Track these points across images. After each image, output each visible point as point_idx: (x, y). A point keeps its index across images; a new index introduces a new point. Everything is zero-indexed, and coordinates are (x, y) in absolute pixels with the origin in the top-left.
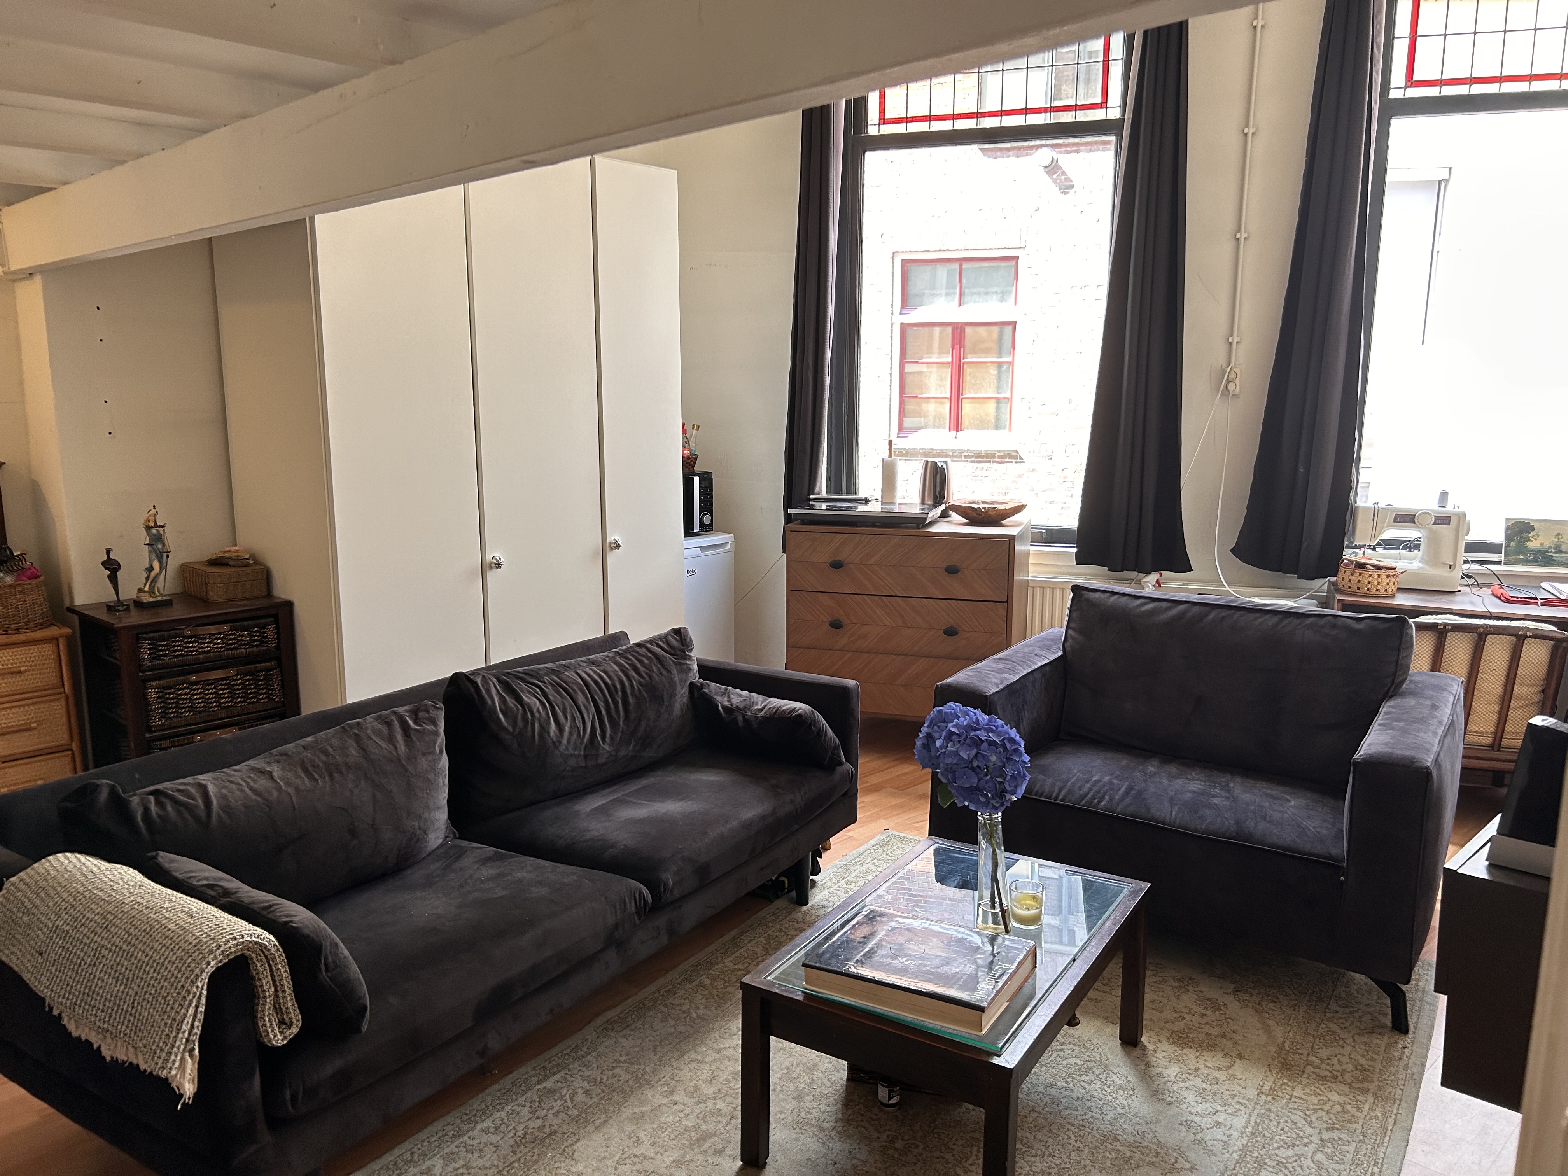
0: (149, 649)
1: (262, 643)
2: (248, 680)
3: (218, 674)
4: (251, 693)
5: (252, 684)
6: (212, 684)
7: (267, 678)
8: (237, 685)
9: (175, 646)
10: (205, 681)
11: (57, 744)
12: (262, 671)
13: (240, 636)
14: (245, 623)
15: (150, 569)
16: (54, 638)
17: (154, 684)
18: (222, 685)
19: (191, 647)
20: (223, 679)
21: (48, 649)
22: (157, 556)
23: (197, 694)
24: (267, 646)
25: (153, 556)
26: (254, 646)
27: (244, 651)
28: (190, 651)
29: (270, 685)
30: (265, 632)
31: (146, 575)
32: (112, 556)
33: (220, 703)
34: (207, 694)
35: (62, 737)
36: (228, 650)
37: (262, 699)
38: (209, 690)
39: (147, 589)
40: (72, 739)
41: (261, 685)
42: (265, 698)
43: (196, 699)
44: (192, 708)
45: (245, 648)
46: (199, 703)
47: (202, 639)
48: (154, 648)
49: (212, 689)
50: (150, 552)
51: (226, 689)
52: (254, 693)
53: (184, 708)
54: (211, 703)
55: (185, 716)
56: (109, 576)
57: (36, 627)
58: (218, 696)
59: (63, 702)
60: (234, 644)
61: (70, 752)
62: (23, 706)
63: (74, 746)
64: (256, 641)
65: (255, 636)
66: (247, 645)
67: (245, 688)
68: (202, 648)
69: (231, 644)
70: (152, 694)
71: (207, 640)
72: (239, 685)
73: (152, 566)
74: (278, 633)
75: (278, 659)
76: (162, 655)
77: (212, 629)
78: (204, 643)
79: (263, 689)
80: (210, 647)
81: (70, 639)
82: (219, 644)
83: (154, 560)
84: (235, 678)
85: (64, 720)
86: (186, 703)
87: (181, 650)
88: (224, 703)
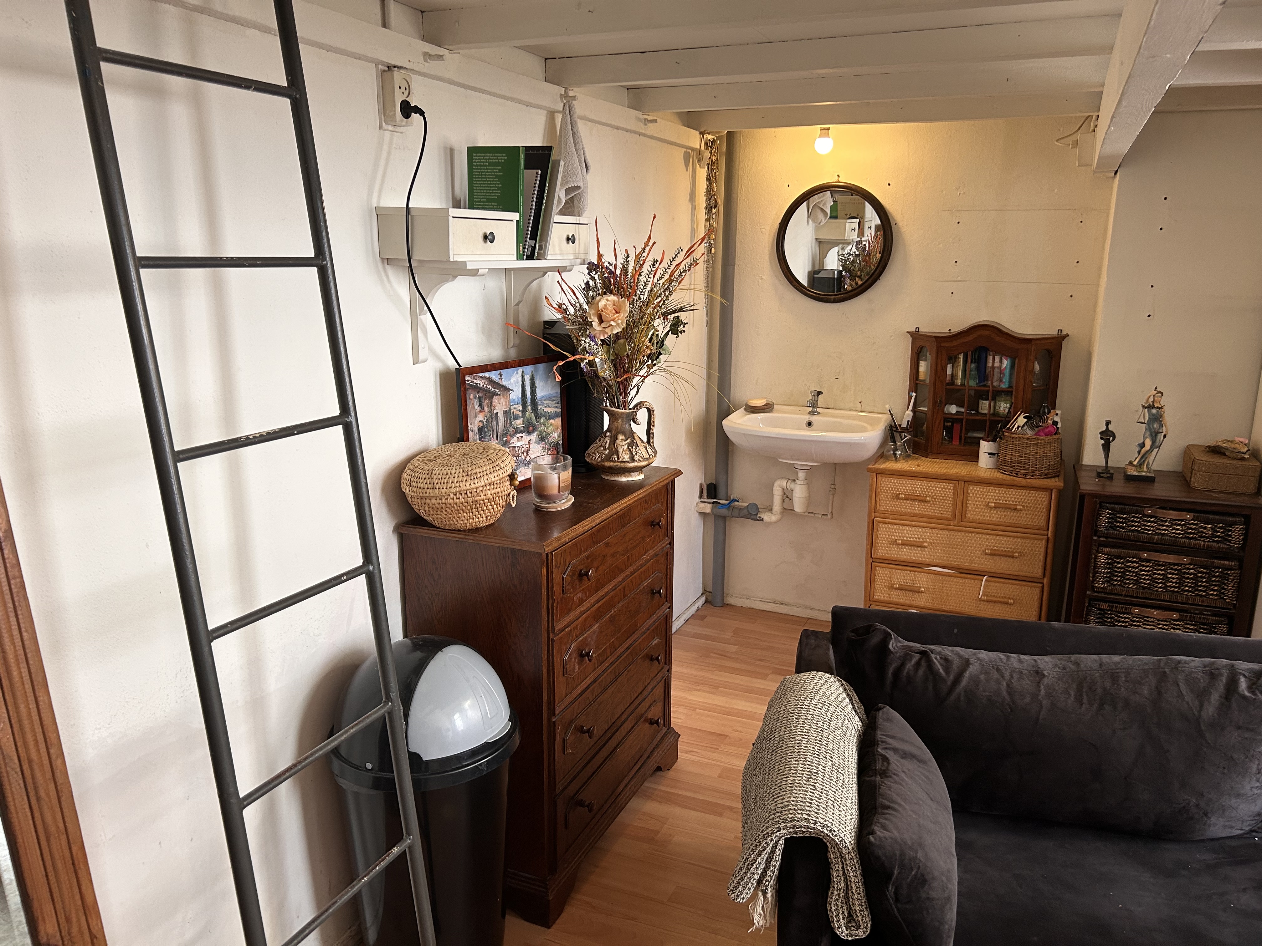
0: (1108, 518)
1: (1224, 540)
2: (1201, 572)
3: (1171, 559)
4: (1201, 586)
5: (1204, 578)
6: (1163, 566)
7: (1223, 576)
8: (1188, 573)
9: (1133, 521)
10: (1156, 561)
11: (1032, 575)
12: (1219, 568)
13: (1201, 527)
14: (1211, 517)
15: (1142, 445)
16: (1049, 489)
17: (1106, 550)
18: (1172, 569)
19: (1149, 526)
20: (1175, 564)
21: (1043, 497)
22: (1151, 435)
23: (1144, 571)
24: (1228, 545)
25: (1148, 434)
26: (1214, 541)
27: (1202, 543)
28: (1147, 530)
29: (1224, 584)
30: (1230, 531)
31: (1138, 449)
32: (1111, 428)
33: (1166, 585)
34: (1155, 574)
35: (1037, 571)
36: (1186, 538)
37: (1212, 595)
38: (1158, 570)
39: (1135, 463)
40: (1044, 576)
41: (1214, 581)
42: (1216, 595)
43: (1143, 575)
44: (1137, 582)
45: (1204, 541)
46: (1144, 579)
47: (1162, 521)
48: (1113, 519)
49: (1162, 570)
50: (1146, 429)
51: (1176, 574)
52: (1204, 586)
53: (1128, 579)
54: (1157, 583)
55: (1128, 587)
56: (1103, 445)
57: (1040, 476)
58: (1166, 579)
59: (1044, 542)
60: (1194, 533)
61: (1041, 585)
62: (1014, 537)
63: (1045, 581)
64: (1219, 536)
65: (1218, 532)
66: (1207, 538)
67: (1196, 578)
68: (1160, 529)
69: (1191, 533)
70: (1102, 559)
71: (1167, 523)
72: (1191, 574)
73: (1144, 443)
74: (1246, 535)
75: (1241, 560)
76: (1118, 526)
77: (1173, 514)
78: (1163, 526)
79: (1215, 586)
80: (1167, 530)
81: (1060, 492)
82: (1178, 530)
83: (1147, 438)
84: (1187, 566)
85: (1042, 557)
86: (1132, 576)
87: (1139, 527)
88: (1170, 586)
